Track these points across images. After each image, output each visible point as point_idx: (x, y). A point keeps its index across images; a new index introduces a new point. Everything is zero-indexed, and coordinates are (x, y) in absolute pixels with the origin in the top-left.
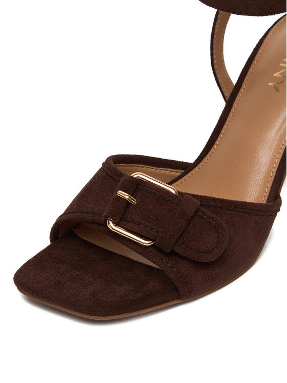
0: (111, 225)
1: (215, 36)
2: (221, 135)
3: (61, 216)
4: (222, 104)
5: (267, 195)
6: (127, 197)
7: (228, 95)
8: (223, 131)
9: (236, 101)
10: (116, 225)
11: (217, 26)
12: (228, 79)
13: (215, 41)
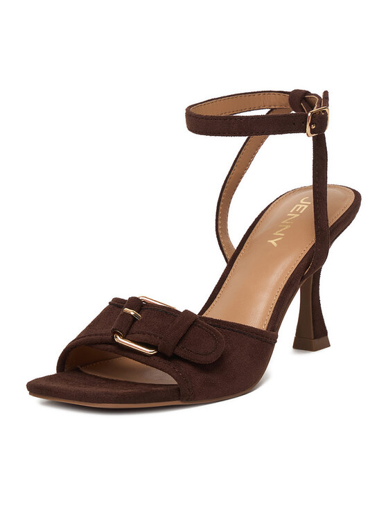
0: (119, 339)
1: (222, 203)
2: (222, 289)
3: (73, 341)
4: (225, 265)
5: (266, 323)
6: (132, 313)
7: (229, 257)
8: (224, 285)
9: (235, 263)
10: (124, 338)
11: (224, 194)
12: (230, 245)
13: (220, 213)
